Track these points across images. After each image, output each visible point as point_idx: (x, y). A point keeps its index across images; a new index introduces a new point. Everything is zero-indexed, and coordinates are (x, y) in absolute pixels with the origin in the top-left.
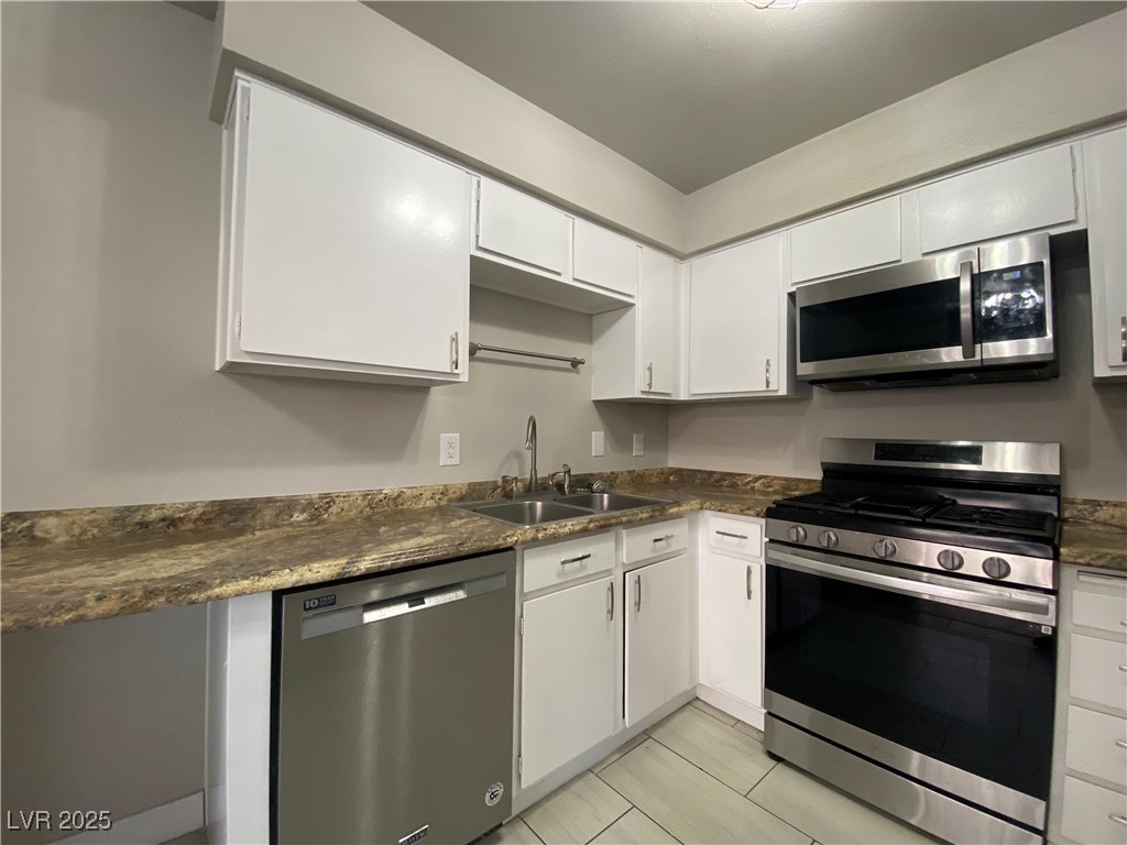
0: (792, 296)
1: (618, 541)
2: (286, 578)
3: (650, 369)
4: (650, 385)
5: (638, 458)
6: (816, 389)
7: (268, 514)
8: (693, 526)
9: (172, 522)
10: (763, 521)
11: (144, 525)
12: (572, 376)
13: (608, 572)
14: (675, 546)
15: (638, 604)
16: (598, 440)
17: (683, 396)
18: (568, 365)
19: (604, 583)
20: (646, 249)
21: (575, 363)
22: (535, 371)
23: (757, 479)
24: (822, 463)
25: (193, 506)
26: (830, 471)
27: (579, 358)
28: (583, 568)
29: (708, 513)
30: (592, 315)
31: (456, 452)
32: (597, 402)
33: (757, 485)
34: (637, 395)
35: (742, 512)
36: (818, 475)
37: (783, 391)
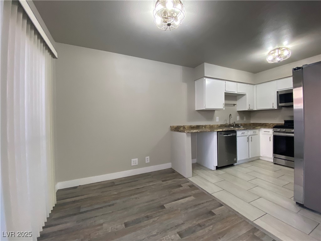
0: (278, 92)
1: (248, 132)
2: (219, 130)
3: (249, 105)
4: (250, 108)
5: (245, 121)
6: (283, 108)
7: (201, 127)
8: (259, 130)
9: (194, 127)
10: (273, 129)
11: (192, 127)
12: (234, 107)
13: (247, 136)
14: (257, 133)
15: (251, 141)
16: (238, 118)
17: (255, 109)
18: (233, 105)
19: (246, 137)
20: (248, 85)
21: (234, 105)
22: (228, 107)
23: (271, 124)
24: (284, 120)
25: (195, 126)
26: (286, 122)
27: (235, 104)
28: (244, 134)
29: (262, 129)
30: (236, 96)
31: (218, 120)
32: (238, 111)
33: (271, 125)
34: (247, 110)
35: (269, 128)
36: (283, 123)
37: (276, 108)
